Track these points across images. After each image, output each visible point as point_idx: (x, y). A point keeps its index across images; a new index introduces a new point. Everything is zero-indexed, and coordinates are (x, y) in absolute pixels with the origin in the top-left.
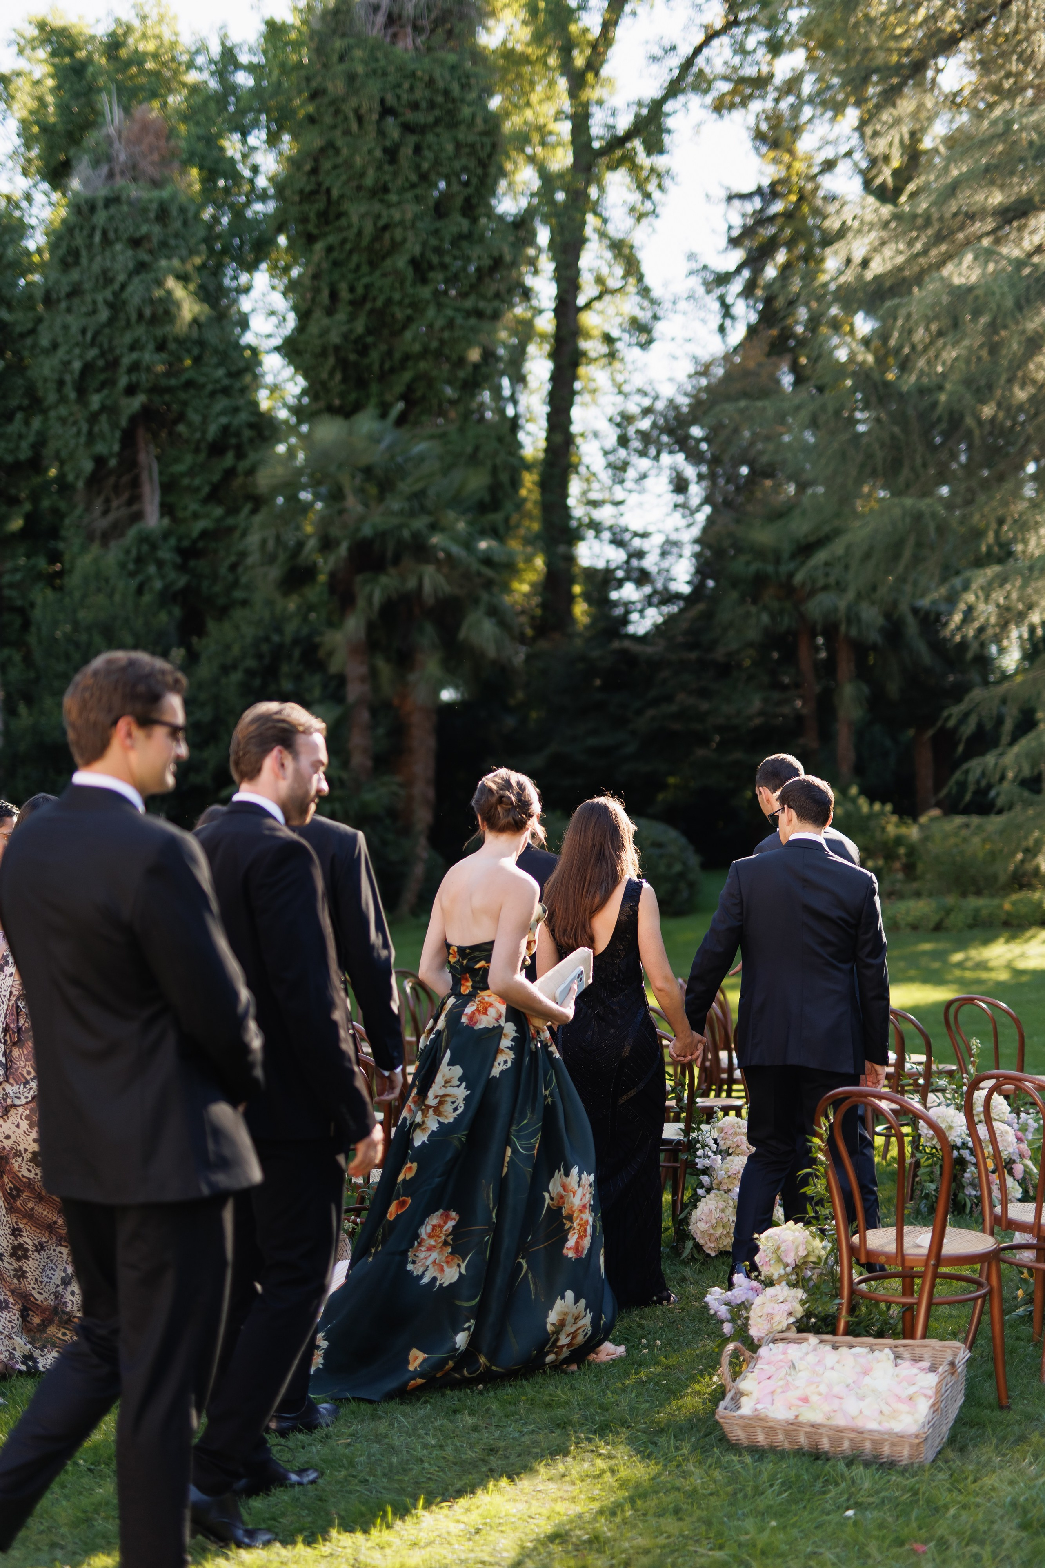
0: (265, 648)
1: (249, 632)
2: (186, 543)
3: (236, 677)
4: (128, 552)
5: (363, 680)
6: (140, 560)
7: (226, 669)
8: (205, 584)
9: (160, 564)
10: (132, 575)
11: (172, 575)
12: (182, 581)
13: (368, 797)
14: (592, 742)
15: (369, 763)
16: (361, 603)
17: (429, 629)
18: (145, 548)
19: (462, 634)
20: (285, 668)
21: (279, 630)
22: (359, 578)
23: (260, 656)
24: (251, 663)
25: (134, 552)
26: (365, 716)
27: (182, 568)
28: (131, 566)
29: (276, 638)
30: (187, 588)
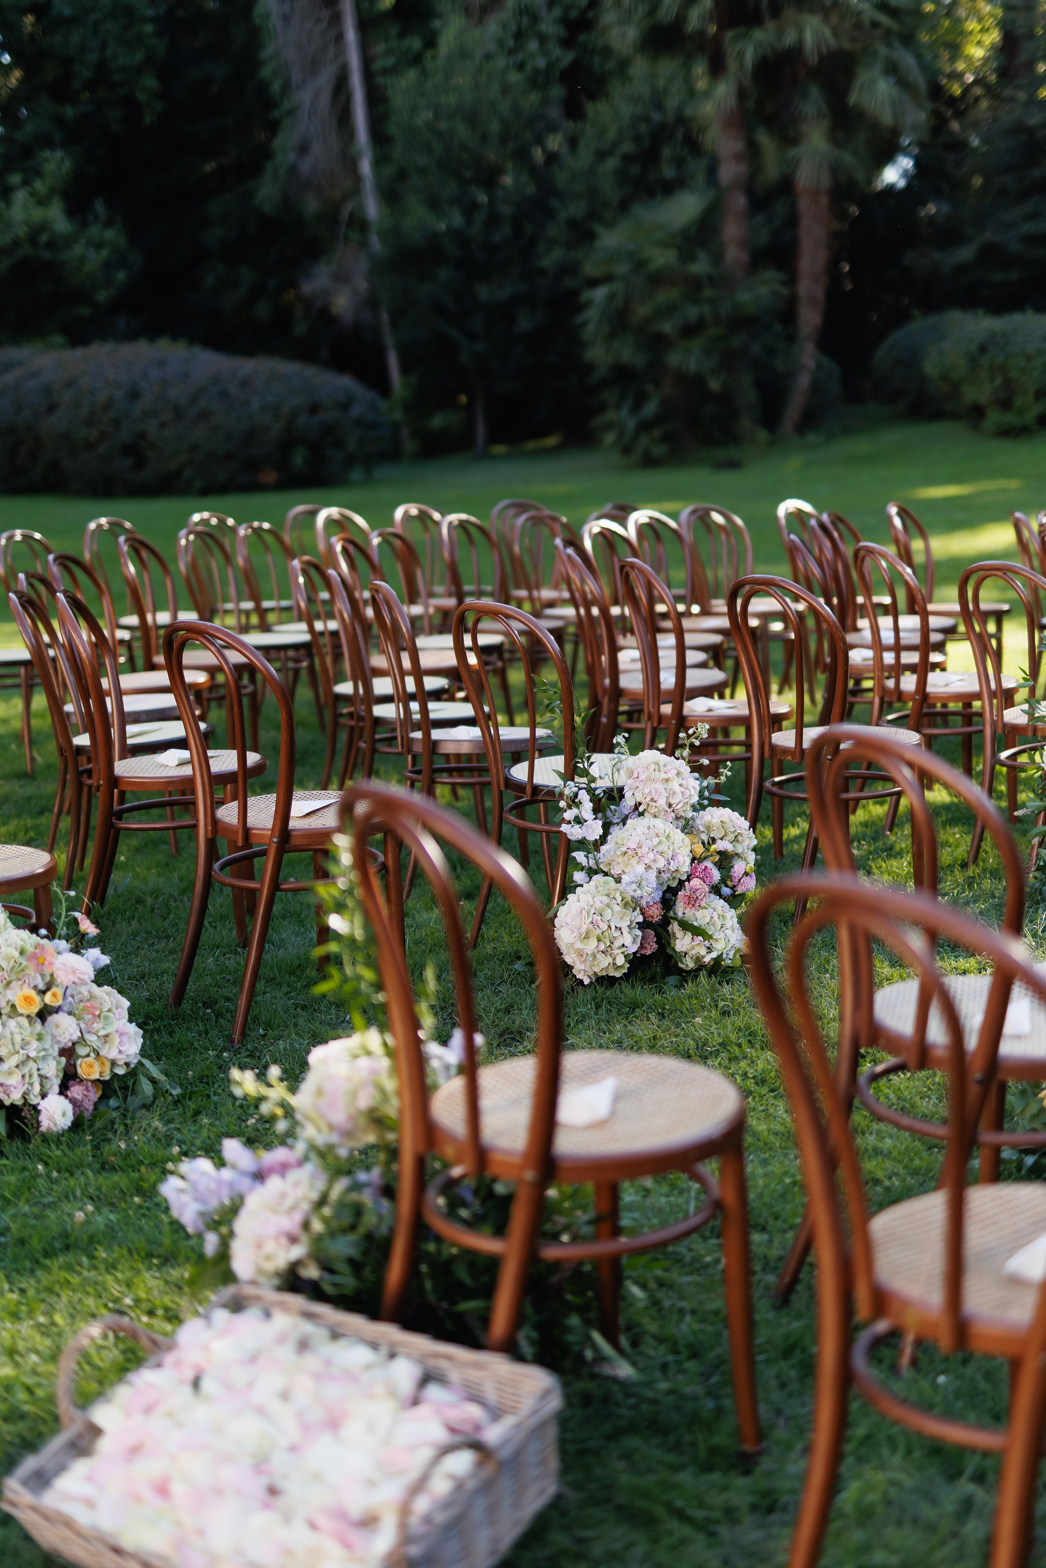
0: (643, 128)
1: (627, 110)
2: (573, 14)
3: (612, 163)
4: (505, 27)
5: (738, 158)
6: (520, 36)
7: (601, 155)
8: (597, 60)
9: (542, 39)
10: (511, 52)
11: (556, 51)
12: (567, 58)
13: (744, 297)
14: (1028, 228)
15: (745, 257)
16: (732, 65)
17: (815, 93)
18: (525, 20)
19: (853, 98)
20: (666, 152)
21: (659, 106)
22: (729, 35)
23: (637, 139)
24: (627, 147)
25: (514, 27)
26: (740, 201)
27: (567, 43)
28: (511, 43)
29: (656, 117)
30: (575, 65)
